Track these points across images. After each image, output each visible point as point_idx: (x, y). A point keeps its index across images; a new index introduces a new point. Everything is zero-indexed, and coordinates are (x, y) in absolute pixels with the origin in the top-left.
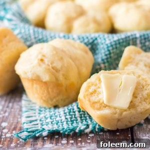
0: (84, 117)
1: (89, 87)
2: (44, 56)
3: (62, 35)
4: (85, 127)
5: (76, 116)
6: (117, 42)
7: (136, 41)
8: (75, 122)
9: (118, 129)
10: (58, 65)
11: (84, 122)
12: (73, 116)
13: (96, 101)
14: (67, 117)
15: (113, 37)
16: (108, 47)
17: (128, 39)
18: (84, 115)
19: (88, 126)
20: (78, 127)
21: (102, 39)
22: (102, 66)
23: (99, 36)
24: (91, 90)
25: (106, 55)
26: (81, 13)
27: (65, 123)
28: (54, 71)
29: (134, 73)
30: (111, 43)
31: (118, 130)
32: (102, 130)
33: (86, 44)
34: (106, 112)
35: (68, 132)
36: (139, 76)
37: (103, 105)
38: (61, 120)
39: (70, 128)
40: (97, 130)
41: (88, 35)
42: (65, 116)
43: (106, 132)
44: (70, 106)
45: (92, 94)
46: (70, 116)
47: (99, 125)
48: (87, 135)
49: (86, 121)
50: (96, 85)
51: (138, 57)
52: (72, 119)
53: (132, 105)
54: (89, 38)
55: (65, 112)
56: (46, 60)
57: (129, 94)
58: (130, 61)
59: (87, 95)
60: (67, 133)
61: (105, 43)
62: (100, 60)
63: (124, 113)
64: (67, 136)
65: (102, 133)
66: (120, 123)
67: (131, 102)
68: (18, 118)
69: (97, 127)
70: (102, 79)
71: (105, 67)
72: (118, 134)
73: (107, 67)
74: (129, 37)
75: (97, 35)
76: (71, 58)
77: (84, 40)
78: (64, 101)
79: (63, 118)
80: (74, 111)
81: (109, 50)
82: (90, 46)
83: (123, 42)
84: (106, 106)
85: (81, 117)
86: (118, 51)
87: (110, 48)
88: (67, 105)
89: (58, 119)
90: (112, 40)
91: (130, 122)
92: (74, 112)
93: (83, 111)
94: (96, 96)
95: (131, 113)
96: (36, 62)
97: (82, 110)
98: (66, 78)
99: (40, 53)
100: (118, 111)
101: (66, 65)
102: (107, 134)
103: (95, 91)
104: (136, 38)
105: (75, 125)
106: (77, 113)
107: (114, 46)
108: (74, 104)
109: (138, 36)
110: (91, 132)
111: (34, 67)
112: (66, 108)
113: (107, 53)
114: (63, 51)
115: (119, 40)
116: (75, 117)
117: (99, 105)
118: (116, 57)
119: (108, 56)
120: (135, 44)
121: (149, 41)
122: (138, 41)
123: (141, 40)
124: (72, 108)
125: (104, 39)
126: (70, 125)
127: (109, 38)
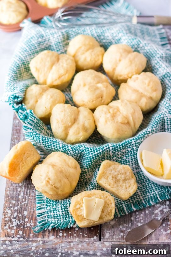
2: (49, 179)
6: (97, 155)
10: (58, 185)
14: (63, 212)
27: (62, 217)
28: (56, 189)
31: (92, 227)
38: (60, 214)
42: (62, 211)
44: (65, 200)
45: (77, 209)
46: (65, 212)
48: (74, 228)
51: (108, 171)
53: (101, 218)
55: (62, 208)
56: (51, 182)
57: (99, 212)
58: (103, 175)
59: (75, 210)
63: (96, 223)
64: (63, 230)
68: (33, 207)
70: (84, 202)
72: (92, 229)
76: (66, 177)
79: (61, 213)
80: (68, 207)
89: (58, 213)
94: (80, 211)
95: (100, 221)
96: (44, 182)
98: (62, 192)
99: (47, 176)
100: (92, 222)
103: (79, 208)
104: (109, 150)
111: (43, 186)
117: (81, 217)
121: (118, 151)
122: (111, 152)
123: (113, 151)
124: (66, 205)
125: (89, 153)
126: (65, 219)
127: (92, 152)
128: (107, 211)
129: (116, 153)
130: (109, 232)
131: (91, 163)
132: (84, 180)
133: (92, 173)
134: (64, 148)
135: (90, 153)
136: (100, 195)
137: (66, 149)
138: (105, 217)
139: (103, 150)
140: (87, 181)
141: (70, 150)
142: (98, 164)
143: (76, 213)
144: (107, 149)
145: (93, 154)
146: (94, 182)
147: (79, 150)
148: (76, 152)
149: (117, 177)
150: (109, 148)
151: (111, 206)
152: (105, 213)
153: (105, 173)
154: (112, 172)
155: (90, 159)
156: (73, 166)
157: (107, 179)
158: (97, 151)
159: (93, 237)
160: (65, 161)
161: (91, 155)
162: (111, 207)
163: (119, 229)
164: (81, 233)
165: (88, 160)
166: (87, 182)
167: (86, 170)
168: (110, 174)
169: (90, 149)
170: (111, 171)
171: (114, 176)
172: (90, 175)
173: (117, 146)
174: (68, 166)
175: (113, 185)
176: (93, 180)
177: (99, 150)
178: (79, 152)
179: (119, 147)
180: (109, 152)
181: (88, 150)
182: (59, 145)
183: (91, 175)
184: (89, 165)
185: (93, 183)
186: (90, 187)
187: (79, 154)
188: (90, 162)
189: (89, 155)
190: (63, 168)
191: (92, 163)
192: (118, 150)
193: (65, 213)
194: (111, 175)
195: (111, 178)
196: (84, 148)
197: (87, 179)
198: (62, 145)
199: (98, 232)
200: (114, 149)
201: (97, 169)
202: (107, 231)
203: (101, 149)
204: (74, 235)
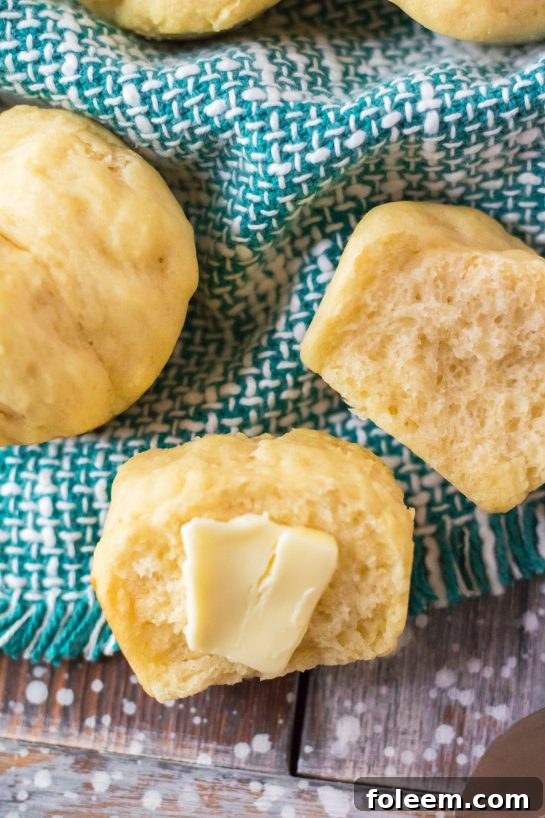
12: (89, 533)
14: (64, 535)
38: (41, 545)
42: (57, 529)
46: (76, 535)
52: (84, 550)
80: (95, 505)
89: (29, 535)
115: (329, 161)
121: (482, 139)
122: (429, 145)
123: (447, 140)
124: (87, 489)
125: (265, 147)
126: (71, 582)
127: (288, 148)
128: (354, 611)
129: (471, 151)
130: (360, 707)
131: (279, 217)
132: (225, 307)
133: (287, 260)
134: (87, 93)
135: (275, 149)
136: (310, 503)
137: (108, 102)
138: (337, 646)
139: (375, 132)
140: (246, 311)
141: (130, 112)
142: (331, 209)
143: (132, 602)
144: (402, 124)
145: (297, 158)
146: (291, 342)
147: (197, 120)
148: (177, 128)
149: (453, 341)
150: (418, 118)
151: (384, 583)
152: (336, 625)
153: (371, 315)
154: (419, 307)
155: (270, 190)
156: (136, 253)
157: (378, 355)
158: (324, 143)
160: (80, 208)
161: (278, 169)
162: (385, 591)
163: (433, 694)
165: (259, 191)
166: (250, 319)
167: (245, 253)
168: (408, 321)
169: (274, 119)
170: (418, 298)
171: (431, 338)
172: (269, 274)
173: (481, 105)
174: (104, 251)
175: (422, 404)
176: (290, 326)
177: (344, 136)
178: (199, 131)
179: (490, 115)
180: (419, 142)
181: (262, 130)
182: (53, 67)
183: (281, 276)
184: (262, 226)
185: (284, 348)
186: (259, 378)
187: (198, 145)
188: (273, 213)
189: (266, 163)
190: (60, 265)
191: (289, 214)
192: (487, 134)
193: (79, 543)
194: (414, 332)
195: (410, 353)
196: (236, 111)
197: (253, 299)
198: (80, 69)
199: (287, 706)
200: (453, 130)
201: (322, 247)
202: (348, 704)
203: (360, 125)
204: (122, 706)
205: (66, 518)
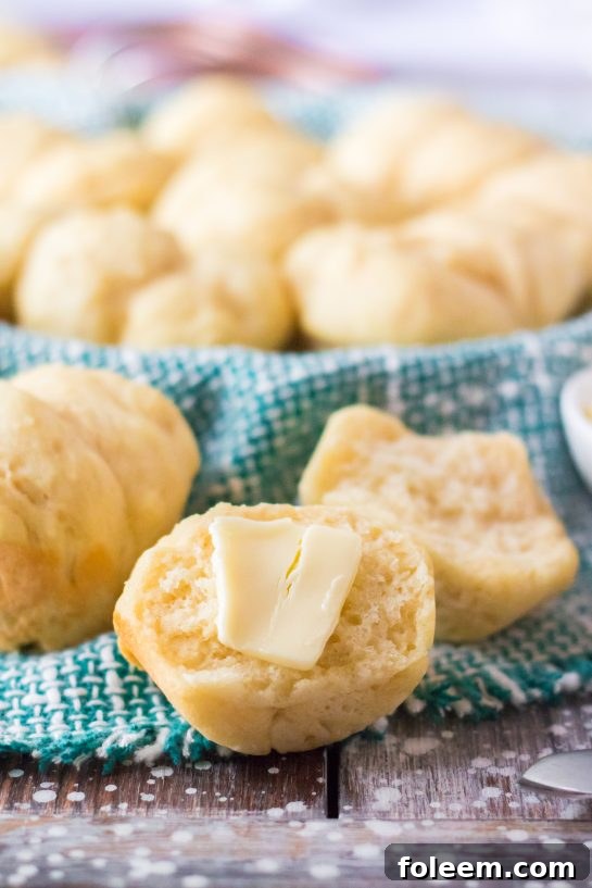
0: (142, 695)
1: (160, 570)
3: (75, 349)
4: (135, 736)
5: (107, 691)
6: (304, 389)
7: (383, 388)
8: (99, 714)
9: (274, 752)
10: (40, 473)
11: (140, 719)
12: (95, 691)
13: (186, 628)
14: (69, 693)
15: (287, 369)
16: (263, 408)
17: (349, 378)
18: (143, 686)
19: (151, 733)
20: (106, 735)
21: (243, 373)
22: (236, 485)
23: (229, 361)
24: (167, 584)
25: (253, 441)
26: (169, 261)
28: (23, 500)
29: (353, 521)
30: (276, 392)
32: (208, 752)
33: (175, 394)
34: (225, 676)
35: (65, 757)
36: (375, 534)
37: (215, 646)
38: (44, 706)
39: (73, 741)
40: (186, 752)
41: (184, 354)
42: (62, 689)
43: (224, 761)
44: (86, 647)
45: (171, 599)
46: (83, 691)
47: (196, 733)
48: (144, 770)
49: (145, 713)
50: (190, 563)
51: (384, 456)
52: (90, 704)
53: (335, 653)
54: (189, 367)
55: (64, 671)
58: (348, 468)
60: (57, 760)
61: (251, 388)
62: (226, 462)
63: (302, 685)
64: (61, 774)
65: (207, 767)
66: (281, 724)
67: (334, 639)
69: (189, 738)
70: (216, 541)
71: (248, 489)
72: (273, 771)
73: (256, 492)
74: (354, 369)
75: (220, 356)
76: (98, 446)
77: (165, 374)
78: (65, 625)
79: (52, 697)
80: (102, 667)
81: (266, 422)
82: (188, 403)
83: (328, 389)
84: (224, 653)
85: (127, 697)
86: (306, 428)
87: (273, 414)
88: (73, 644)
89: (31, 698)
90: (282, 381)
91: (324, 724)
92: (101, 674)
93: (137, 672)
94: (188, 610)
95: (330, 684)
97: (132, 667)
98: (70, 531)
100: (275, 675)
101: (73, 476)
102: (230, 770)
103: (185, 589)
104: (384, 375)
105: (97, 726)
106: (112, 679)
107: (290, 406)
108: (104, 640)
109: (393, 365)
110: (163, 760)
112: (68, 655)
113: (259, 432)
114: (66, 416)
115: (310, 380)
116: (102, 696)
118: (295, 449)
119: (264, 445)
120: (378, 400)
122: (393, 389)
124: (92, 655)
126: (78, 727)
128: (382, 612)
130: (396, 782)
131: (267, 438)
138: (370, 651)
143: (159, 619)
147: (190, 370)
149: (439, 493)
152: (366, 628)
153: (363, 461)
157: (375, 489)
159: (282, 806)
162: (411, 590)
163: (471, 772)
164: (191, 791)
168: (395, 469)
174: (118, 403)
178: (191, 382)
184: (253, 450)
188: (263, 432)
190: (77, 404)
191: (275, 436)
193: (85, 698)
199: (319, 787)
202: (384, 781)
204: (140, 797)
205: (72, 680)
